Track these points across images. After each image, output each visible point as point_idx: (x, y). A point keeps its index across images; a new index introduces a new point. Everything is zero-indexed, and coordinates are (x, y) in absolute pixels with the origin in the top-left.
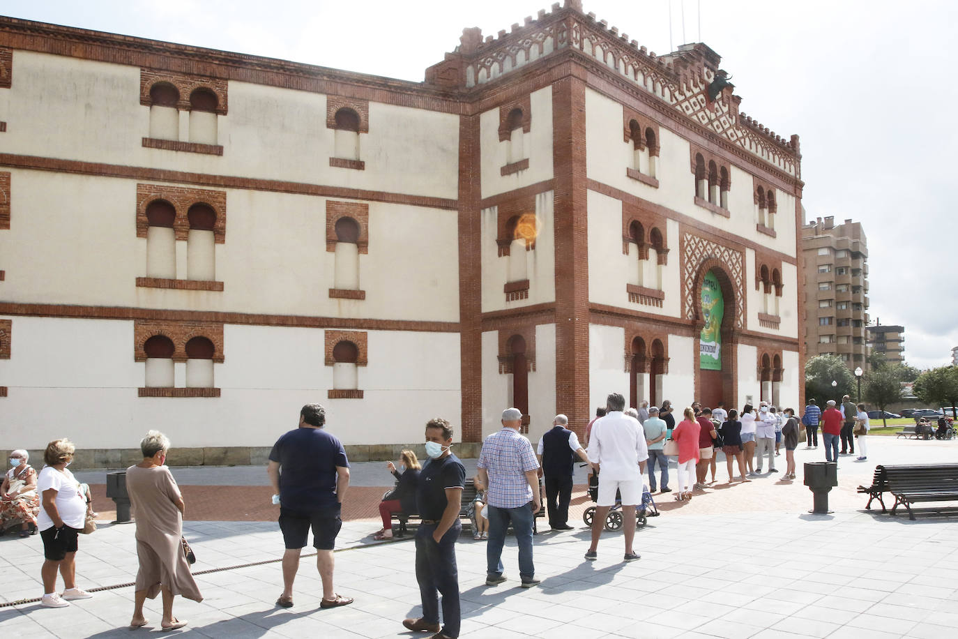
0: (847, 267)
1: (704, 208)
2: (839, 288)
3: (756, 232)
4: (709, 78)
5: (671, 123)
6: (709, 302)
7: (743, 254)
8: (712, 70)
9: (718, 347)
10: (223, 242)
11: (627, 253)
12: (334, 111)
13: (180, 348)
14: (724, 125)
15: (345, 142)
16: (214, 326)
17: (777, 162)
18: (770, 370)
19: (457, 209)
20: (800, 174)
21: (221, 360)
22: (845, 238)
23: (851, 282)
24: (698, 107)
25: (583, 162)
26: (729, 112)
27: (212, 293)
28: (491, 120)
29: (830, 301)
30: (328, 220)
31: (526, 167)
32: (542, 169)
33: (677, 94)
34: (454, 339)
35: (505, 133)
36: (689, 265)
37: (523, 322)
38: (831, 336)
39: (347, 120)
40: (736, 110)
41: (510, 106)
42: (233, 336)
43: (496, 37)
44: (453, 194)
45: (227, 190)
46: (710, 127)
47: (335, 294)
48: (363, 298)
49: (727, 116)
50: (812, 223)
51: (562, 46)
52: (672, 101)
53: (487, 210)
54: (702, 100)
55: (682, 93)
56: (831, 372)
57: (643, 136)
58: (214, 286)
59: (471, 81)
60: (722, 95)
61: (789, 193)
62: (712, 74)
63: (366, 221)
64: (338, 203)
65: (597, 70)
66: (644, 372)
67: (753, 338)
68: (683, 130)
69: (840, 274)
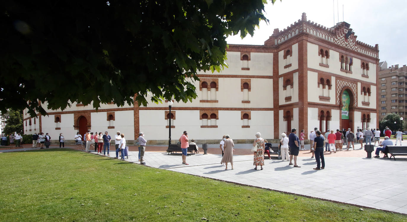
0: (403, 82)
1: (344, 71)
2: (400, 89)
3: (361, 77)
4: (346, 32)
5: (333, 48)
6: (345, 99)
7: (357, 84)
8: (347, 29)
9: (348, 112)
10: (218, 91)
11: (319, 87)
12: (242, 56)
13: (209, 116)
14: (351, 45)
15: (245, 63)
16: (216, 111)
17: (370, 54)
18: (366, 119)
19: (273, 78)
20: (378, 57)
21: (218, 119)
22: (403, 72)
23: (405, 87)
24: (342, 41)
25: (306, 63)
26: (353, 41)
27: (216, 103)
28: (281, 54)
29: (396, 94)
30: (241, 84)
31: (291, 66)
32: (295, 66)
33: (335, 39)
34: (272, 112)
35: (285, 57)
36: (338, 89)
37: (290, 108)
38: (396, 106)
39: (245, 58)
40: (355, 40)
41: (287, 49)
42: (220, 113)
43: (283, 31)
44: (272, 75)
45: (219, 78)
46: (346, 47)
47: (244, 102)
48: (250, 103)
49: (352, 42)
50: (390, 67)
51: (301, 31)
52: (334, 41)
53: (280, 78)
54: (343, 39)
55: (337, 38)
56: (394, 119)
57: (324, 53)
58: (216, 101)
59: (276, 43)
60: (351, 36)
61: (374, 63)
62: (347, 30)
63: (250, 83)
64: (243, 79)
65: (311, 37)
66: (324, 120)
67: (360, 109)
68: (337, 49)
69: (400, 84)
